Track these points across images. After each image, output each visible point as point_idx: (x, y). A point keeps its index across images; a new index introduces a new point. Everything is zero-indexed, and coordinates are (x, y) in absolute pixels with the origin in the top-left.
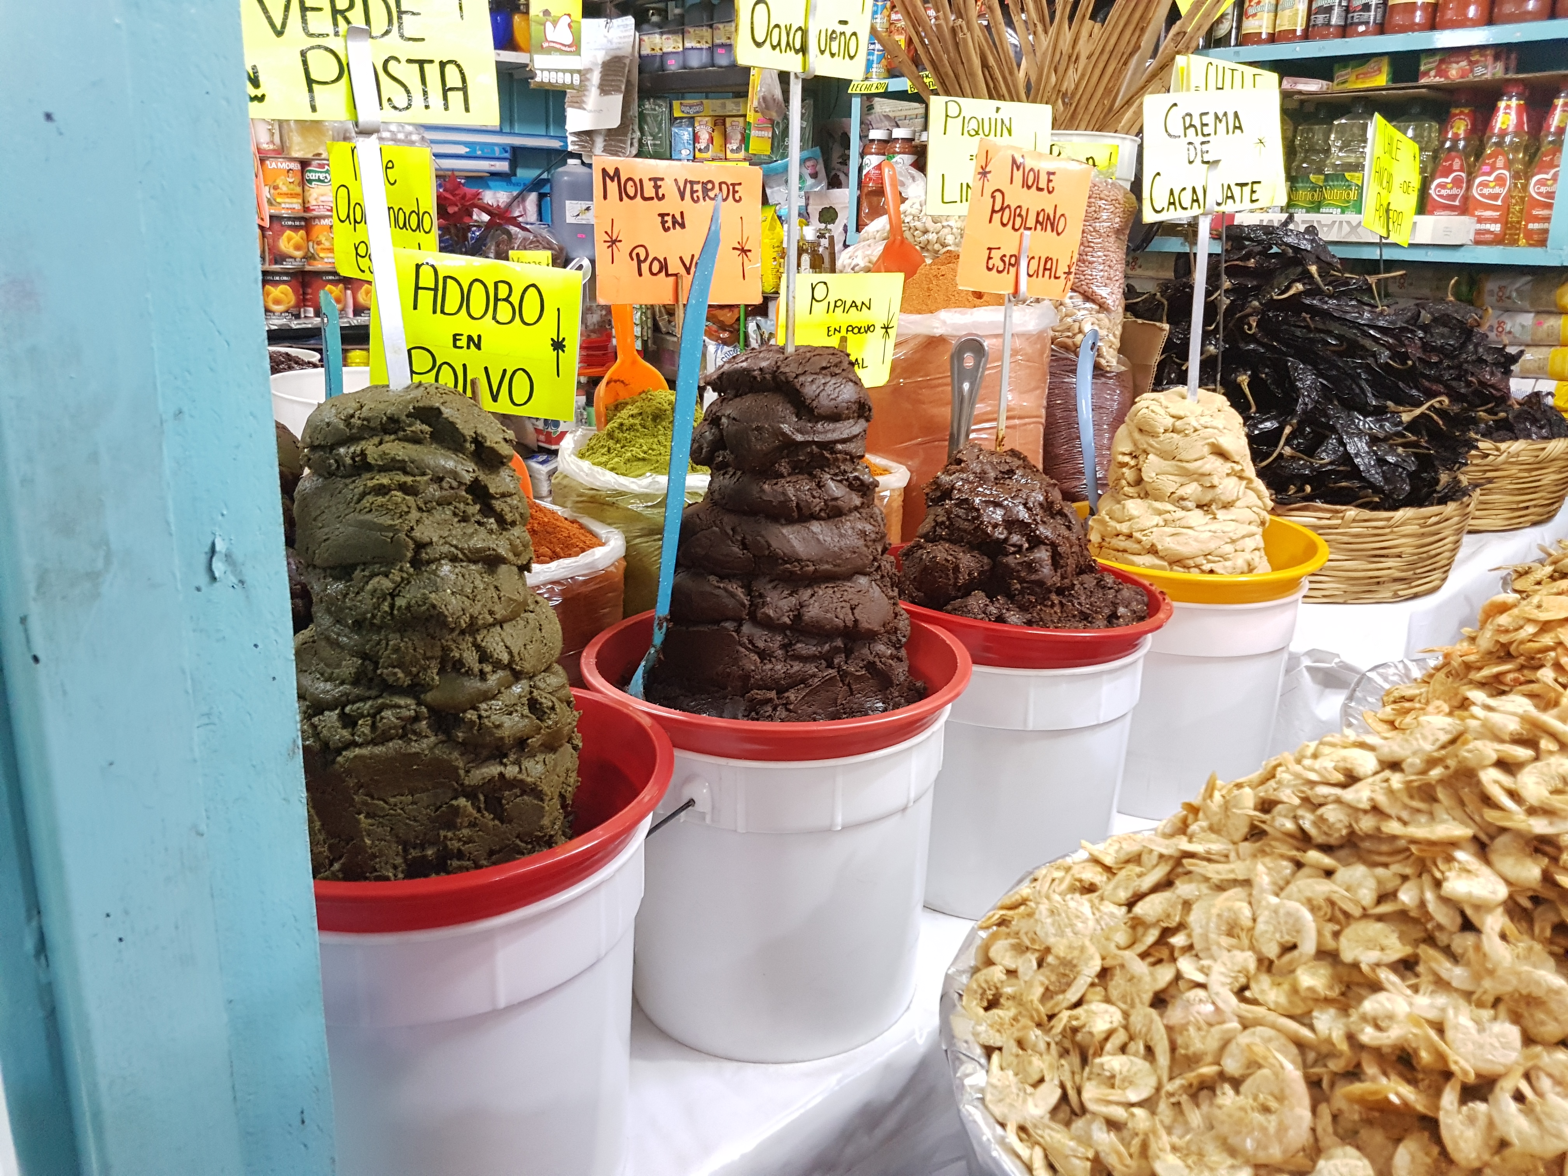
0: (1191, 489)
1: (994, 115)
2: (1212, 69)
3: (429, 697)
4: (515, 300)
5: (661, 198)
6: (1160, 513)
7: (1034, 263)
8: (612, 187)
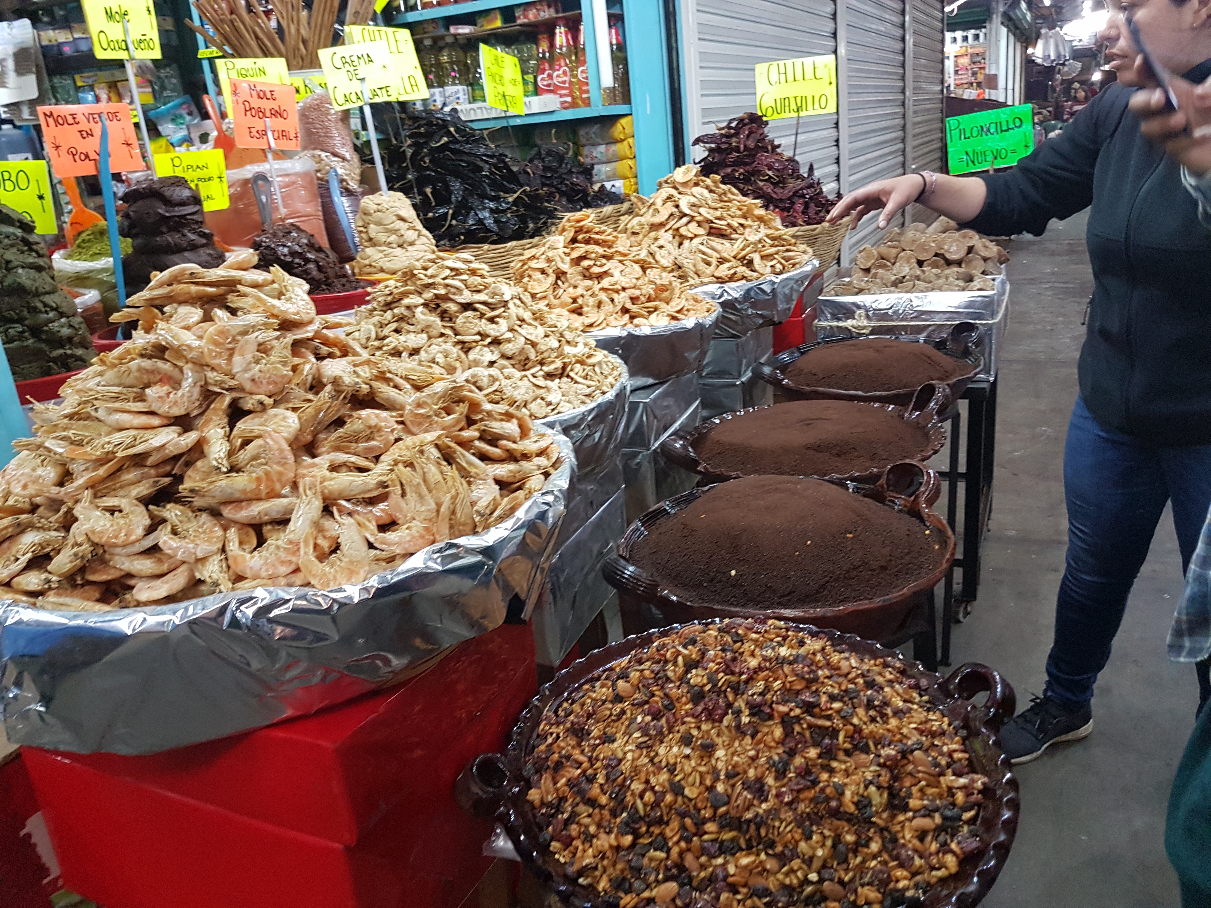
0: (393, 238)
1: (254, 66)
2: (365, 32)
3: (27, 322)
4: (13, 178)
5: (78, 123)
6: (381, 252)
7: (276, 134)
8: (50, 120)
